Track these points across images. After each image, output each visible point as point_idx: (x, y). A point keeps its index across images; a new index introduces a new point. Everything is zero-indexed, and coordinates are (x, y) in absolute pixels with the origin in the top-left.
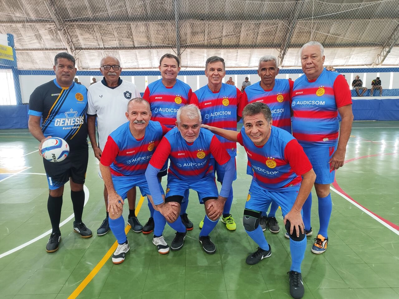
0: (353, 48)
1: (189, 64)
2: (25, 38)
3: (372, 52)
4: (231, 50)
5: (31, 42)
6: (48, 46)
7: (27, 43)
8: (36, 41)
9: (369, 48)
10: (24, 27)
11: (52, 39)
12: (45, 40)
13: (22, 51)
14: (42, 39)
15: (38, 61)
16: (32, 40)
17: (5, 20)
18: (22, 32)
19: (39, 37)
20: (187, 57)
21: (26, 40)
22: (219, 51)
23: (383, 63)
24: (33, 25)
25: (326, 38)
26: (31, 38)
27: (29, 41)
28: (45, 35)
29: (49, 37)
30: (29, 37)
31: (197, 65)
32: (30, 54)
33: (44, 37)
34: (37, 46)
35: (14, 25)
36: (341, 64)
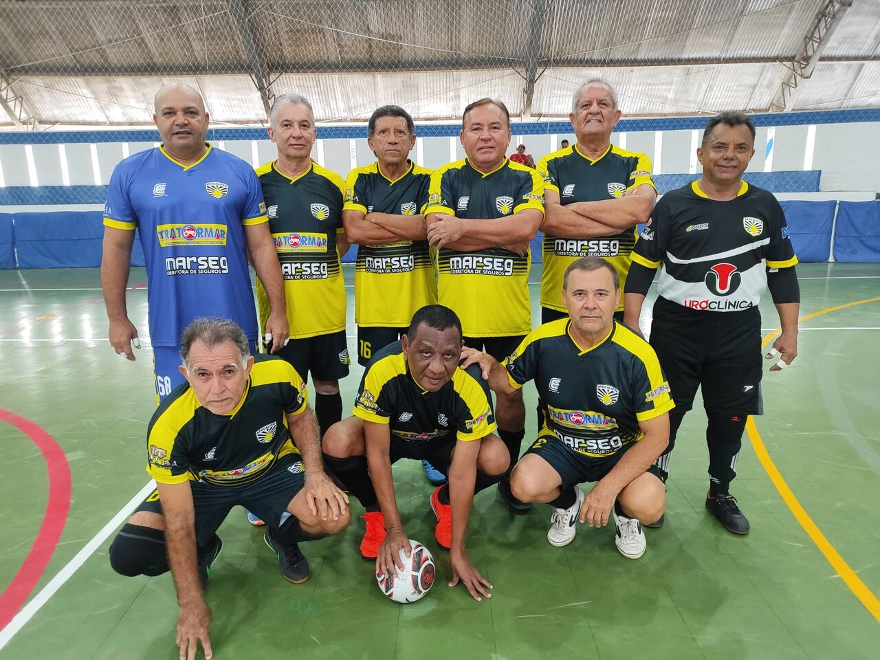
0: (455, 73)
1: (59, 114)
3: (508, 79)
4: (145, 79)
9: (498, 72)
20: (42, 97)
22: (115, 81)
23: (534, 109)
25: (370, 46)
31: (80, 118)
36: (444, 114)
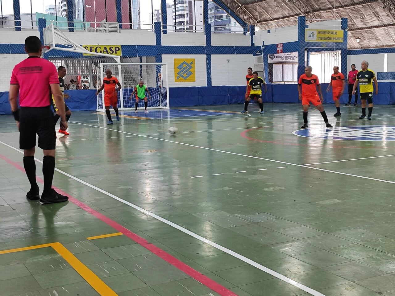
2: (366, 17)
5: (372, 20)
6: (386, 22)
7: (369, 21)
8: (375, 18)
10: (363, 7)
11: (388, 15)
12: (382, 17)
13: (366, 30)
14: (379, 16)
15: (380, 38)
16: (372, 18)
17: (349, 3)
18: (363, 12)
19: (376, 15)
21: (368, 19)
24: (370, 4)
26: (371, 16)
27: (370, 19)
28: (382, 12)
29: (384, 13)
30: (370, 16)
32: (374, 31)
33: (381, 14)
34: (377, 23)
35: (356, 7)
